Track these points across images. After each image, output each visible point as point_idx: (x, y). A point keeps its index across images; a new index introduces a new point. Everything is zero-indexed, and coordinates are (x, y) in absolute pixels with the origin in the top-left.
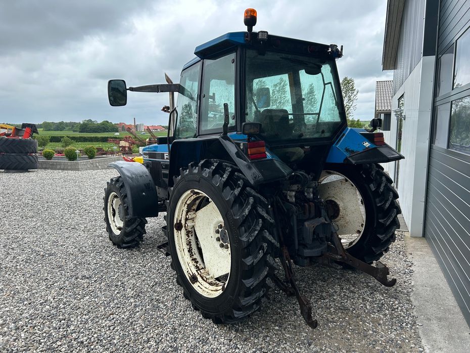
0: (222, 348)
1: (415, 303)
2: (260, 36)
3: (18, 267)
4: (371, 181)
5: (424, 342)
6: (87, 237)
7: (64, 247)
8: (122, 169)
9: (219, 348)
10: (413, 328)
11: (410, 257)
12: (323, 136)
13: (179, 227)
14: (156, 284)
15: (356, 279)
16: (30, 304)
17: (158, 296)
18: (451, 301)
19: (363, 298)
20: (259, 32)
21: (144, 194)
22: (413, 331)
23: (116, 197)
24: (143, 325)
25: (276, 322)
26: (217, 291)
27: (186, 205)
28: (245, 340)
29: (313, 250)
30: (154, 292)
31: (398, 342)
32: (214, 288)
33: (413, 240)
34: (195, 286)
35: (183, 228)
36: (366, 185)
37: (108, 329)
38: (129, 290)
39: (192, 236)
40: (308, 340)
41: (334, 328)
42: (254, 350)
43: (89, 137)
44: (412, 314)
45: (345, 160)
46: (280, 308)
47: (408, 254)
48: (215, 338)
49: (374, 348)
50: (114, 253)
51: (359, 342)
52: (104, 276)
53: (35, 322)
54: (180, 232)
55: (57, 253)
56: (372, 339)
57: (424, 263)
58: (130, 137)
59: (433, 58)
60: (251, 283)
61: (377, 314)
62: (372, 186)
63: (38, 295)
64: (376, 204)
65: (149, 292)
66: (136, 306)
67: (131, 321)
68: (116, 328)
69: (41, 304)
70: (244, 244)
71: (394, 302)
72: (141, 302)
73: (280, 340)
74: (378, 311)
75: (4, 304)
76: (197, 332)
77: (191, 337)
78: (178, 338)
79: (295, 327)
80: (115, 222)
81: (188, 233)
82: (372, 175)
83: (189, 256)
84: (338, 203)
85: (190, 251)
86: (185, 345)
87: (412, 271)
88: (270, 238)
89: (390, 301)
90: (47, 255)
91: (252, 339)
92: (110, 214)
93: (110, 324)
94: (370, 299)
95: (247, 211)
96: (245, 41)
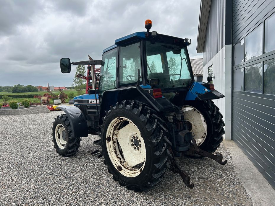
0: (143, 204)
1: (237, 172)
2: (153, 34)
3: (4, 172)
4: (209, 110)
5: (247, 191)
6: (41, 152)
7: (29, 158)
8: (66, 110)
9: (142, 204)
10: (240, 184)
11: (228, 150)
12: (184, 86)
13: (109, 139)
14: (94, 175)
15: (204, 163)
16: (20, 191)
17: (97, 181)
18: (255, 170)
19: (211, 172)
20: (152, 32)
21: (80, 123)
22: (240, 186)
23: (61, 126)
24: (94, 196)
25: (168, 188)
26: (136, 173)
27: (114, 127)
28: (155, 199)
29: (184, 147)
30: (94, 178)
31: (235, 192)
32: (133, 172)
33: (227, 141)
34: (121, 172)
35: (112, 140)
36: (206, 112)
37: (74, 201)
38: (78, 179)
39: (116, 144)
40: (188, 196)
41: (200, 188)
42: (161, 203)
43: (19, 95)
44: (237, 178)
45: (196, 98)
46: (169, 181)
47: (226, 149)
48: (138, 199)
49: (224, 196)
50: (62, 160)
51: (215, 194)
52: (61, 173)
53: (27, 201)
54: (109, 142)
55: (26, 162)
56: (221, 192)
57: (236, 152)
58: (47, 94)
59: (231, 46)
60: (160, 165)
61: (220, 179)
62: (209, 112)
63: (23, 186)
64: (212, 121)
65: (91, 179)
66: (86, 187)
67: (86, 195)
68: (79, 200)
69: (27, 191)
70: (155, 144)
71: (227, 173)
72: (88, 185)
73: (173, 197)
74: (220, 178)
75: (4, 193)
76: (126, 197)
77: (124, 200)
78: (117, 201)
79: (180, 190)
80: (60, 142)
81: (114, 143)
82: (210, 106)
83: (115, 156)
84: (191, 122)
85: (116, 153)
86: (122, 204)
87: (231, 157)
88: (168, 140)
89: (225, 173)
90: (20, 164)
91: (158, 198)
92: (57, 137)
93: (74, 198)
94: (214, 172)
95: (155, 126)
96: (146, 36)
